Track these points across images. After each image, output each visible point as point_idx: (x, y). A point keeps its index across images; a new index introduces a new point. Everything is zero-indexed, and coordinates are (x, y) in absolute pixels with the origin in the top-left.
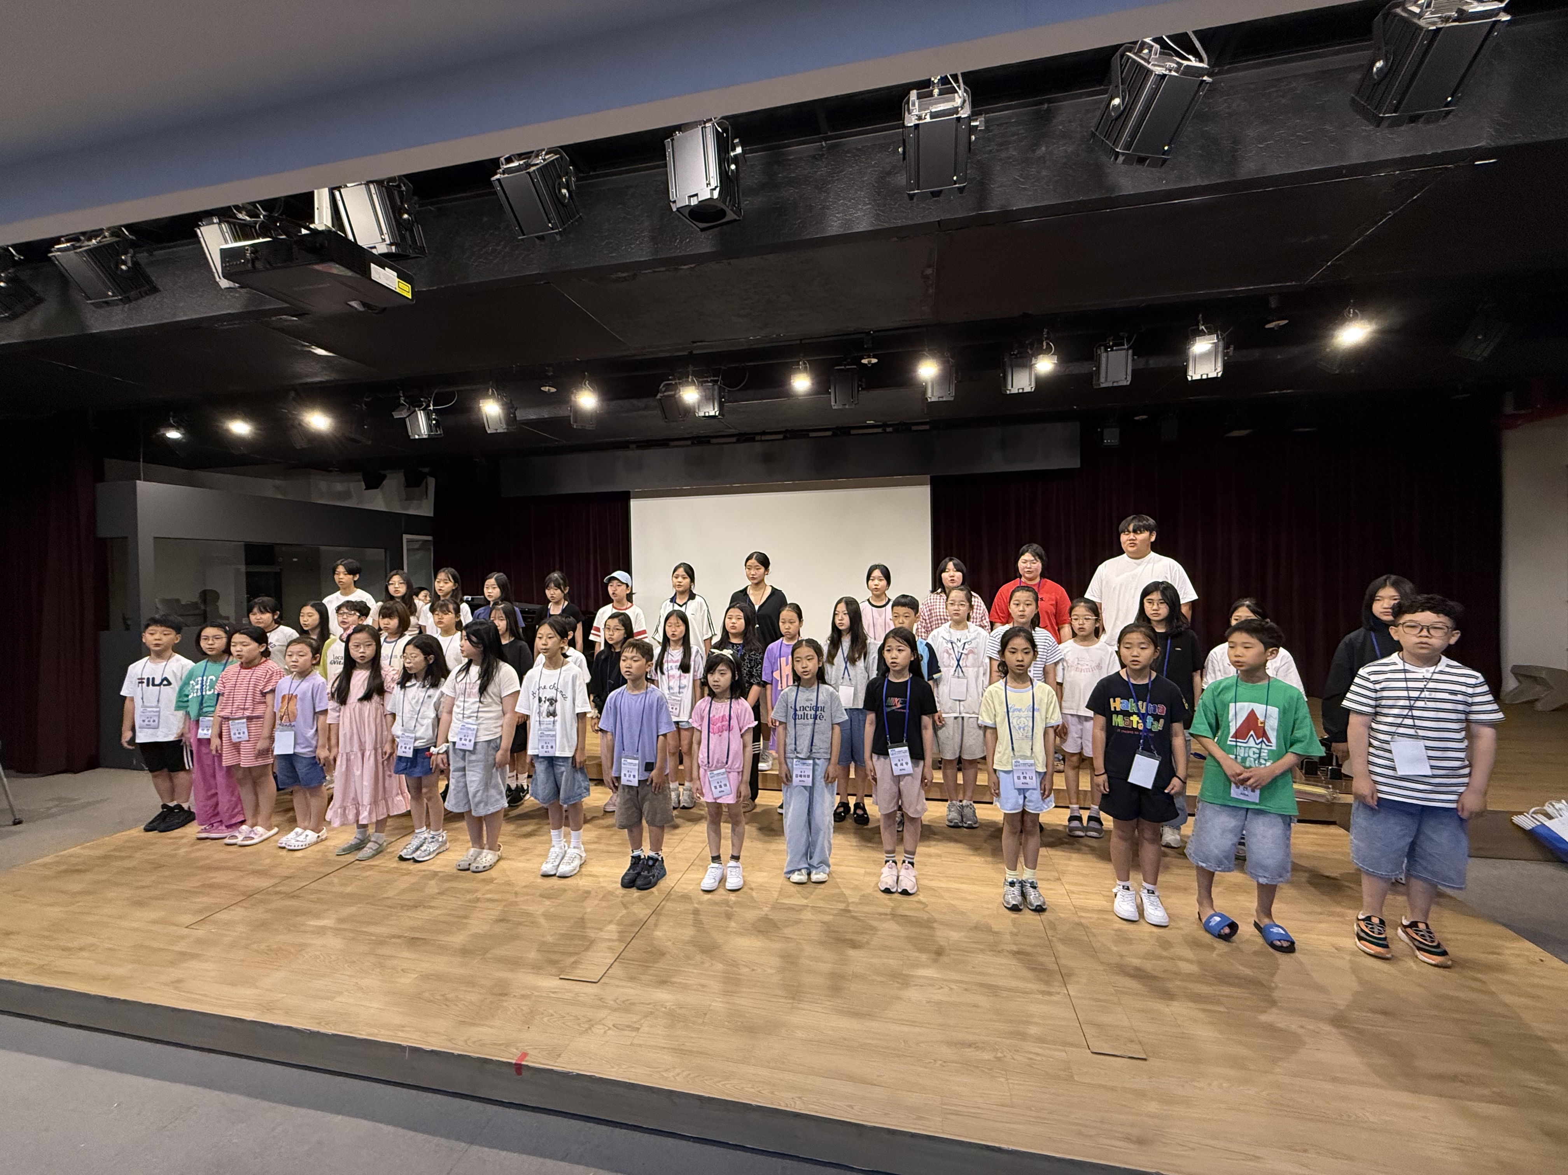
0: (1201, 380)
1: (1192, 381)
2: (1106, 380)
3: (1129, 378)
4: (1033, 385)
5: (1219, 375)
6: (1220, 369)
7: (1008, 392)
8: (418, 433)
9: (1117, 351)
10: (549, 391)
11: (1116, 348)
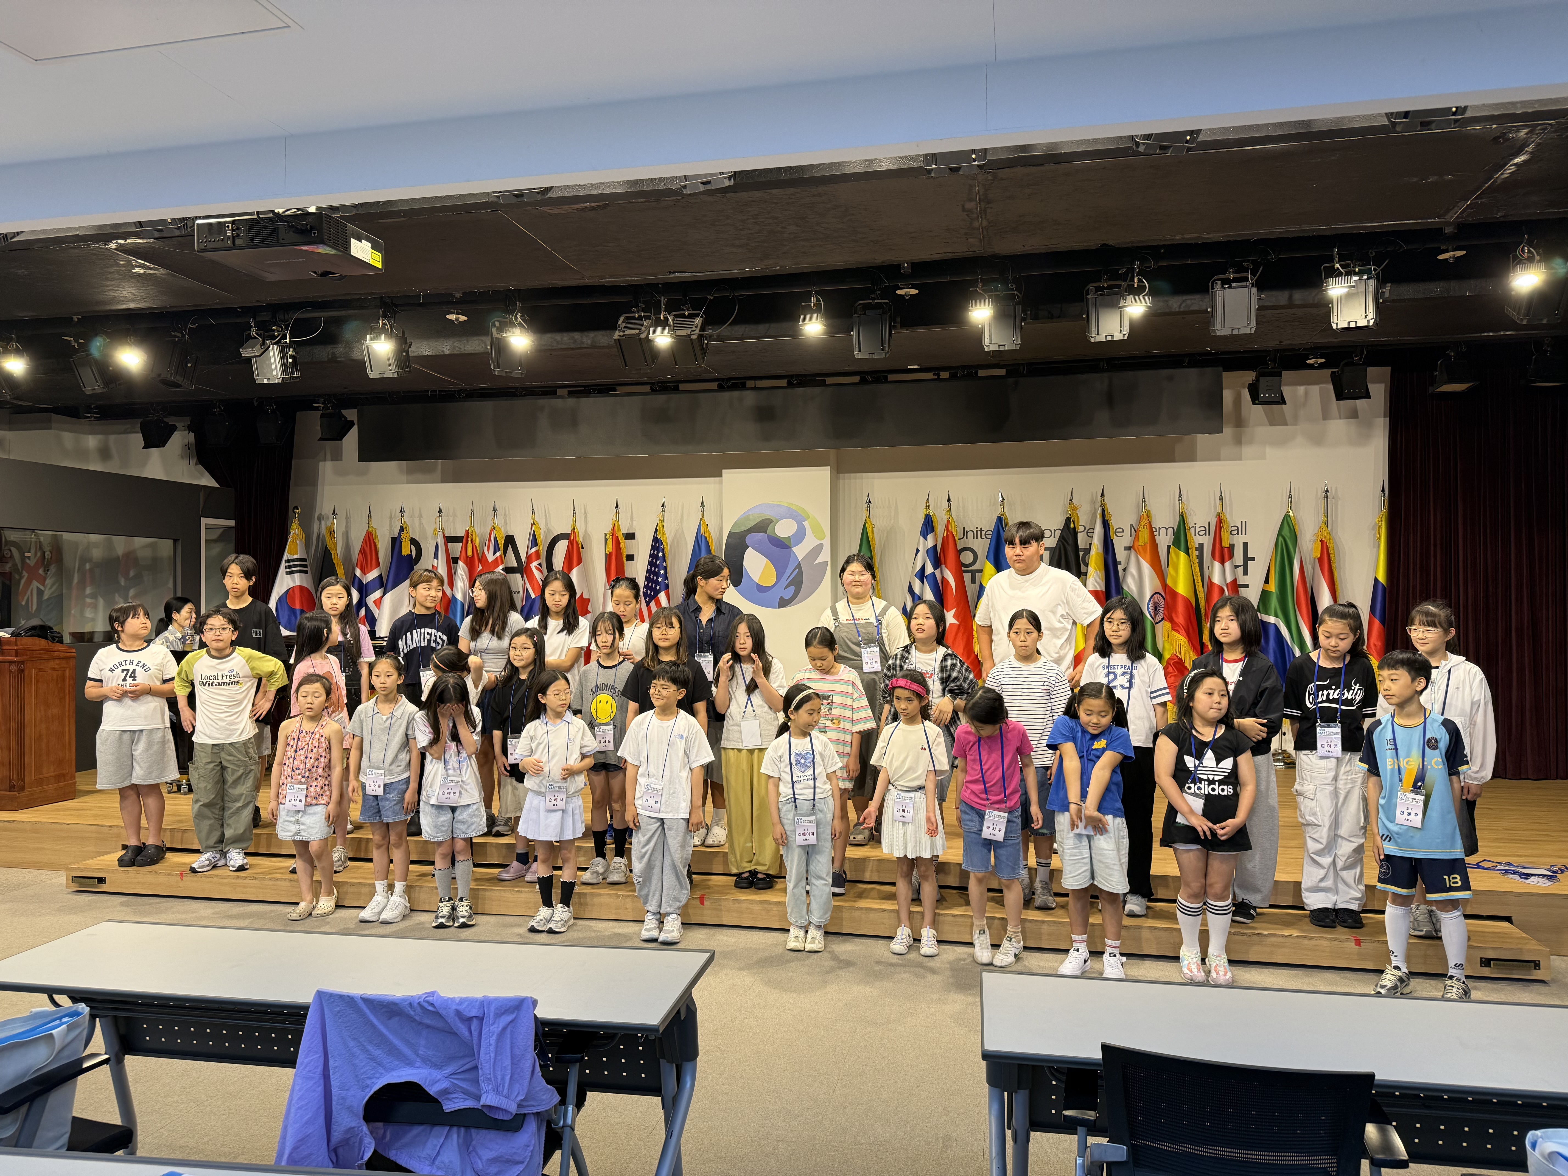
0: (1349, 329)
1: (1339, 329)
2: (1223, 326)
3: (1254, 326)
4: (1126, 330)
5: (1371, 324)
6: (1372, 316)
7: (1092, 340)
8: (269, 375)
9: (1236, 287)
10: (457, 319)
11: (1233, 285)
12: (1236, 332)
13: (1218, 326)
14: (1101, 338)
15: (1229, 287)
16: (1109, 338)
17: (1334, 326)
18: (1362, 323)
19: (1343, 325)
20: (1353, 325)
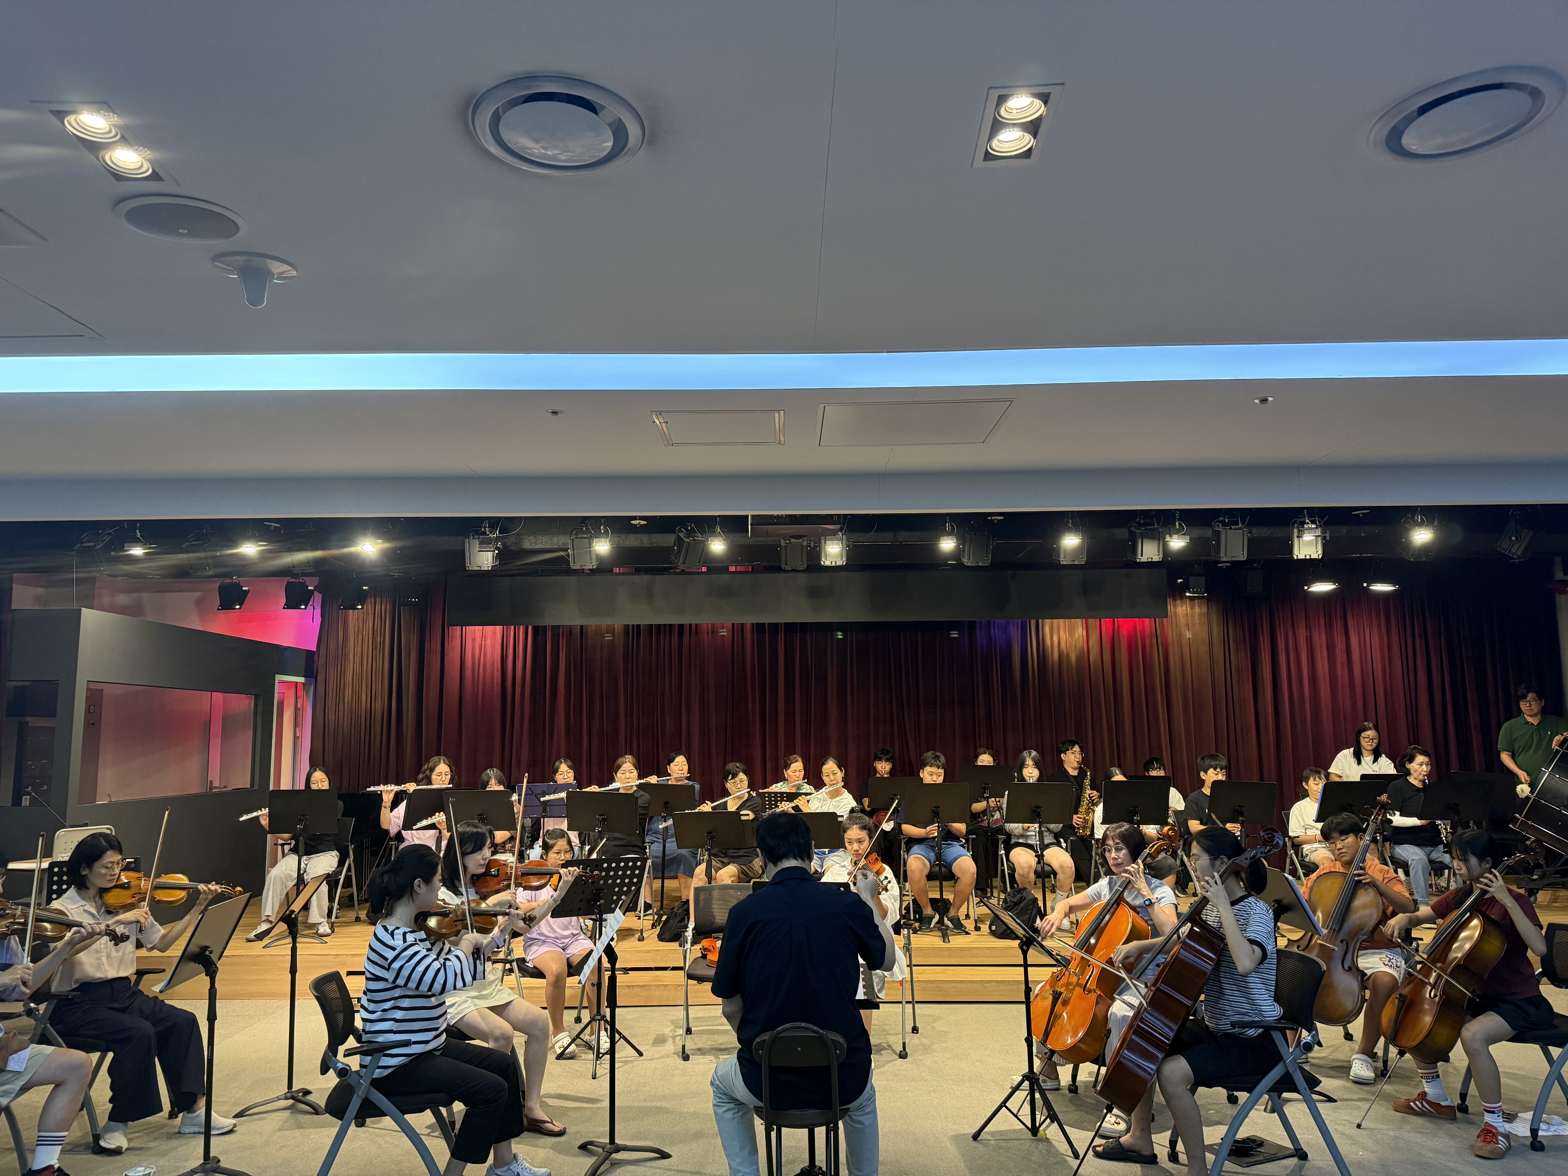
0: (1305, 560)
1: (1298, 559)
2: (1226, 555)
3: (1246, 555)
4: (1161, 556)
5: (1320, 557)
6: (1320, 552)
7: (1138, 560)
8: (479, 564)
9: (1234, 529)
10: (639, 523)
11: (1233, 527)
12: (1234, 559)
13: (1222, 554)
14: (1144, 559)
15: (1231, 529)
16: (1150, 560)
17: (1295, 557)
18: (1314, 556)
19: (1302, 557)
20: (1308, 557)
